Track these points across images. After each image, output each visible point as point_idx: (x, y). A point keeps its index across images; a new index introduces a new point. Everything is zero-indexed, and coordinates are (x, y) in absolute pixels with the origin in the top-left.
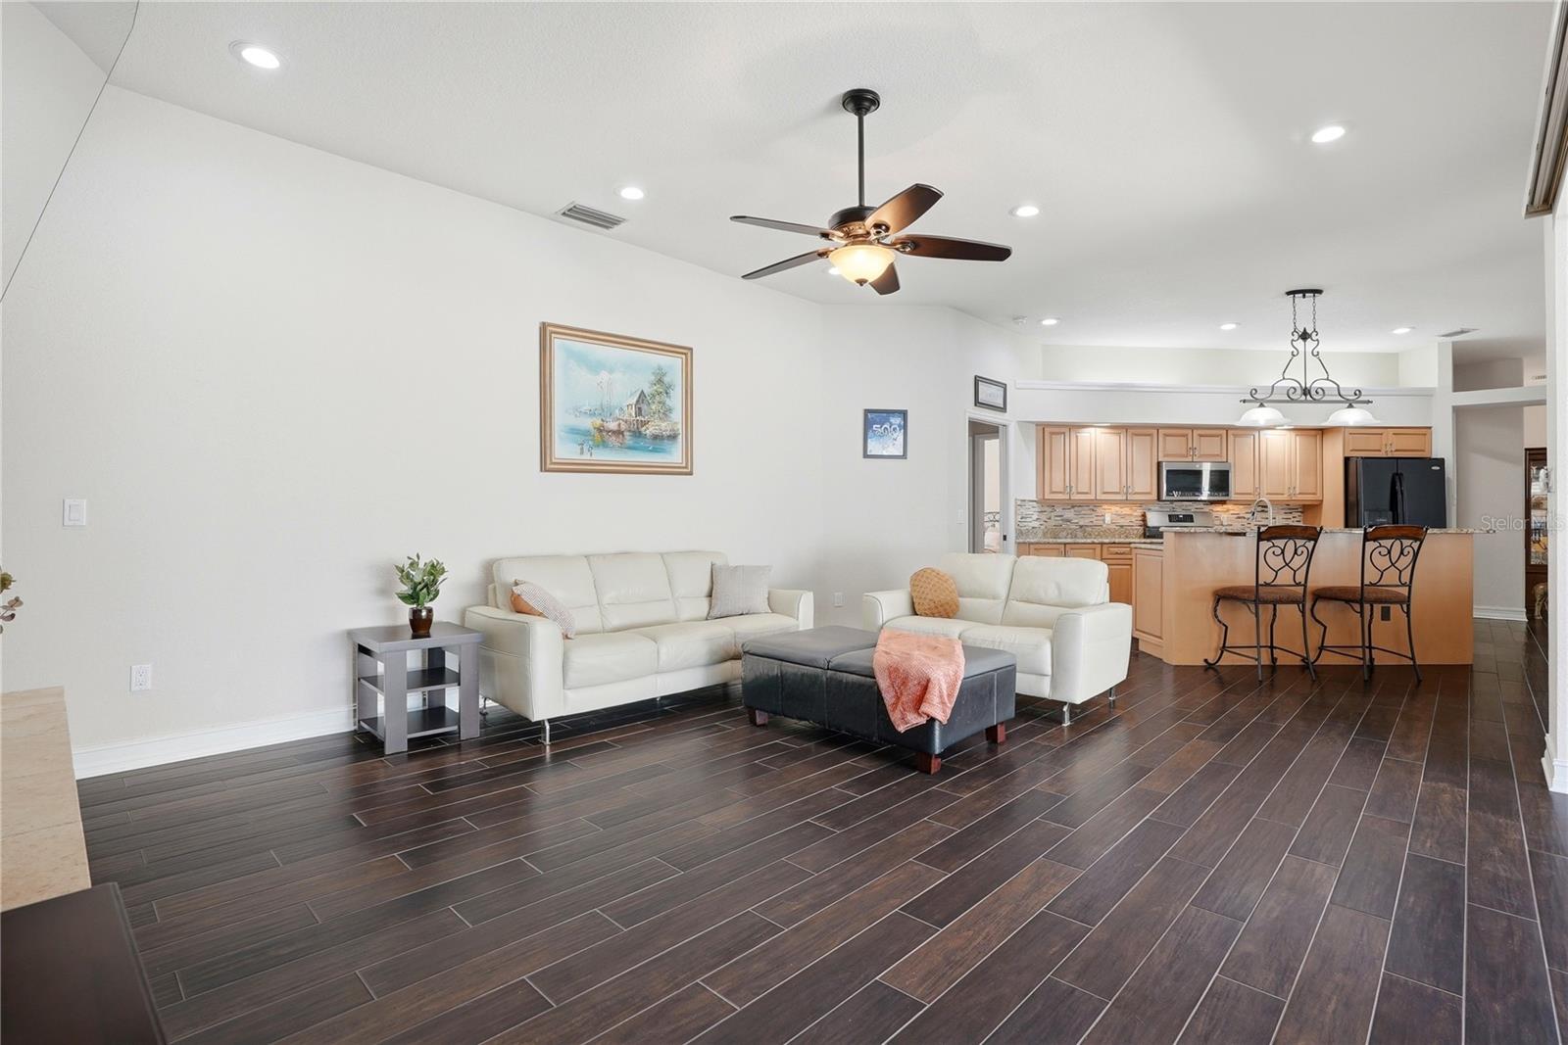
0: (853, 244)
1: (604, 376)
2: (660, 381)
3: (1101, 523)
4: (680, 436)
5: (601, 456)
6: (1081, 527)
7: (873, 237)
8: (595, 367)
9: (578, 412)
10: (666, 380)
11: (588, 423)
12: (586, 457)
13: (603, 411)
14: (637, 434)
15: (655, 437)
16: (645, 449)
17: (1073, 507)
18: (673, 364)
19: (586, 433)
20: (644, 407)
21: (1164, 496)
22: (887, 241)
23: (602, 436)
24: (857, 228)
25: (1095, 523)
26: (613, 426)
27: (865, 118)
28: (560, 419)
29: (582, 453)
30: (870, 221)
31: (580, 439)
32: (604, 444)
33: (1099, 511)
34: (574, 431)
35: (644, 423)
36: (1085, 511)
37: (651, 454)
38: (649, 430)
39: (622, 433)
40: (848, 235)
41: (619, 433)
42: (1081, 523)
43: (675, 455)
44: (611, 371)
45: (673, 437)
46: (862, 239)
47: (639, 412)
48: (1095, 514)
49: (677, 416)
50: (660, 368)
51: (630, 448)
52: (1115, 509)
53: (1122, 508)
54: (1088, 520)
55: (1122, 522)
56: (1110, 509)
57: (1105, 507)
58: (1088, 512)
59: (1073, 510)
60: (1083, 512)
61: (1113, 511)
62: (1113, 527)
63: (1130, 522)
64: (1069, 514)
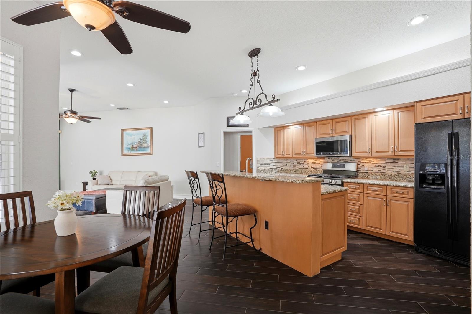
1: (133, 137)
2: (145, 136)
3: (307, 167)
4: (150, 147)
5: (133, 152)
8: (131, 136)
9: (128, 144)
10: (146, 135)
11: (130, 146)
12: (130, 153)
13: (133, 144)
14: (140, 147)
15: (144, 148)
16: (142, 150)
17: (297, 160)
18: (148, 132)
19: (129, 148)
20: (141, 142)
23: (133, 148)
25: (305, 167)
26: (135, 146)
28: (125, 146)
29: (129, 152)
31: (128, 149)
32: (133, 150)
33: (307, 162)
34: (127, 148)
35: (141, 145)
37: (143, 151)
38: (143, 146)
39: (137, 147)
41: (136, 147)
42: (300, 167)
43: (149, 151)
44: (134, 135)
45: (148, 147)
47: (140, 143)
49: (149, 143)
50: (145, 133)
51: (138, 150)
52: (313, 161)
53: (316, 160)
54: (302, 166)
55: (316, 167)
56: (311, 161)
57: (309, 160)
58: (303, 162)
59: (297, 161)
60: (301, 163)
61: (311, 162)
62: (312, 169)
63: (319, 167)
64: (296, 163)
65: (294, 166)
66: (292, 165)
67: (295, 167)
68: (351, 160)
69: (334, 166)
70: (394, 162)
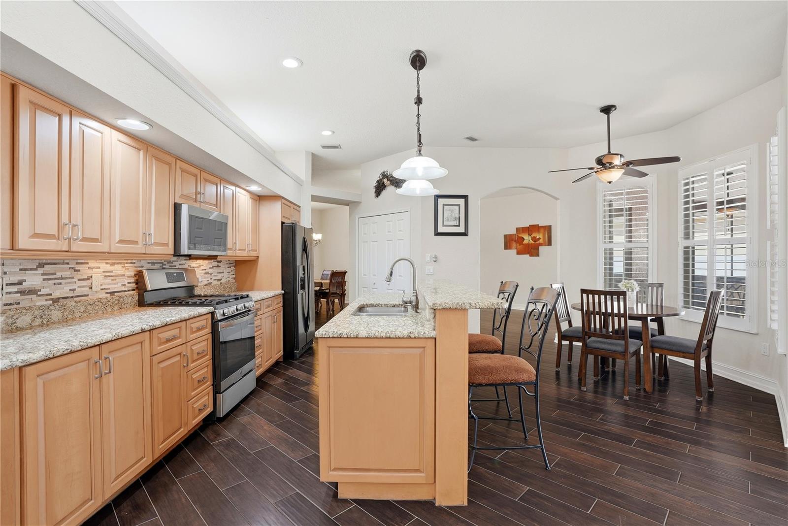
3: (86, 290)
6: (56, 301)
17: (41, 265)
21: (185, 250)
33: (84, 271)
36: (62, 271)
42: (57, 294)
48: (78, 276)
52: (104, 266)
53: (113, 264)
54: (67, 288)
55: (113, 286)
56: (99, 268)
57: (92, 264)
58: (67, 274)
59: (40, 271)
60: (59, 275)
61: (101, 270)
62: (103, 295)
63: (123, 285)
64: (33, 280)
65: (22, 293)
66: (14, 289)
67: (34, 297)
68: (180, 263)
69: (170, 277)
70: (218, 266)
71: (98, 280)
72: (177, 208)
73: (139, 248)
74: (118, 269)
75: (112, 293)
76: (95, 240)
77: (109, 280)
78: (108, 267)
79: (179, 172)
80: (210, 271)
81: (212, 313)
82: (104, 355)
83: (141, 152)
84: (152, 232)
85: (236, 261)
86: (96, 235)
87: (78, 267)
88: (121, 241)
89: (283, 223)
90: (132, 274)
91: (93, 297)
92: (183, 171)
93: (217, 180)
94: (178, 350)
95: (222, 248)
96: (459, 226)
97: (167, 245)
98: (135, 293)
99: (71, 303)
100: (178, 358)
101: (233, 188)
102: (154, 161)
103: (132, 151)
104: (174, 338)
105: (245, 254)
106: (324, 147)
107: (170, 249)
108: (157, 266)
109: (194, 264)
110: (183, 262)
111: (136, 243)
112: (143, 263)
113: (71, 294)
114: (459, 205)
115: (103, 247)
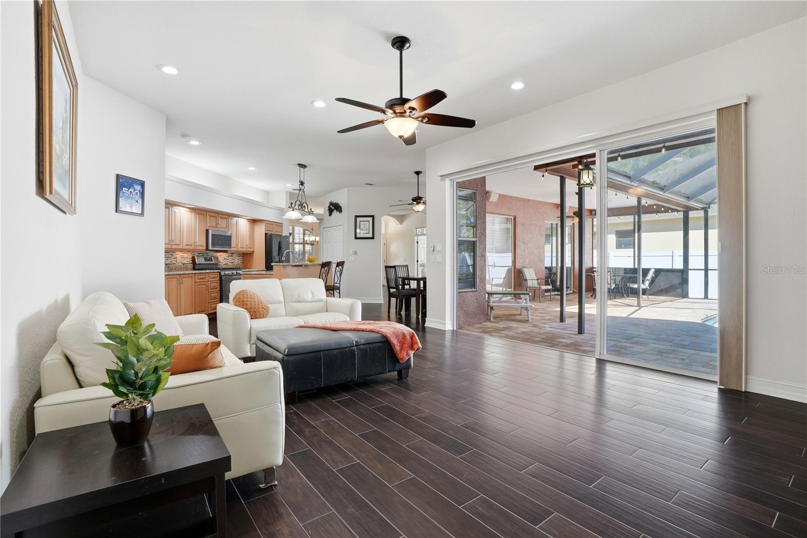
0: (397, 116)
7: (408, 114)
21: (210, 248)
22: (414, 116)
24: (398, 109)
27: (403, 52)
30: (407, 106)
33: (175, 255)
40: (395, 112)
46: (402, 114)
55: (184, 261)
62: (180, 264)
63: (187, 261)
69: (206, 259)
70: (232, 256)
71: (179, 259)
72: (207, 231)
73: (192, 247)
74: (185, 255)
75: (184, 264)
76: (179, 245)
77: (182, 259)
78: (182, 254)
79: (208, 217)
80: (227, 258)
81: (220, 273)
82: (181, 278)
83: (193, 213)
84: (197, 241)
85: (243, 253)
86: (179, 243)
87: (173, 254)
88: (186, 245)
89: (266, 234)
90: (191, 257)
91: (177, 265)
92: (210, 216)
93: (226, 217)
94: (205, 283)
95: (229, 247)
96: (369, 233)
97: (203, 246)
98: (192, 265)
99: (171, 266)
100: (205, 286)
101: (237, 218)
102: (198, 215)
103: (190, 214)
104: (203, 279)
105: (244, 249)
106: (294, 190)
107: (204, 248)
108: (201, 255)
109: (218, 254)
110: (213, 253)
111: (191, 245)
112: (195, 253)
113: (171, 263)
114: (369, 221)
115: (180, 247)
